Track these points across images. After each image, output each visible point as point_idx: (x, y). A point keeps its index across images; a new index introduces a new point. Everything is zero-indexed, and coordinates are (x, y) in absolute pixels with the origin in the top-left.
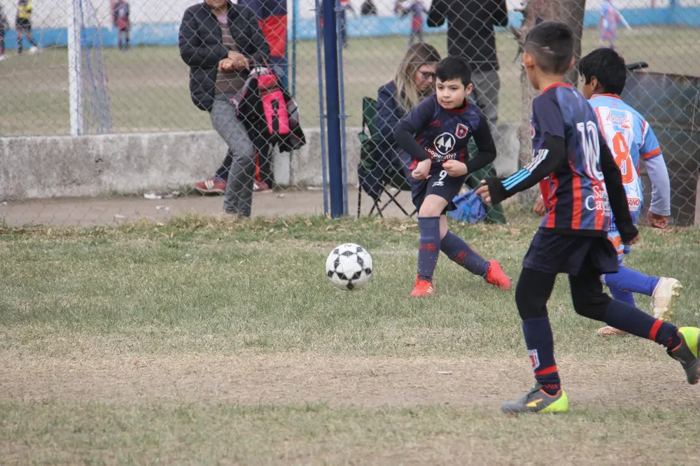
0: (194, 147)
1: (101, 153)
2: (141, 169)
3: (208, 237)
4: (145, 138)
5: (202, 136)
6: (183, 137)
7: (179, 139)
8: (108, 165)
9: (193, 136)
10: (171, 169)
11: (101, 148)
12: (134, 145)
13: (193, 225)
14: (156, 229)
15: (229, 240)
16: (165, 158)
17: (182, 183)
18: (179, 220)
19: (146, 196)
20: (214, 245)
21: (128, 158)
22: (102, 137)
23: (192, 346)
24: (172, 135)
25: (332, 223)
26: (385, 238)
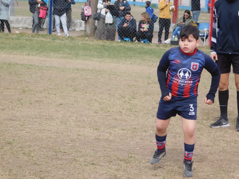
0: (29, 20)
1: (12, 20)
2: (19, 23)
3: (26, 36)
4: (20, 18)
5: (30, 18)
6: (27, 18)
7: (26, 19)
8: (13, 22)
9: (29, 18)
10: (24, 24)
11: (12, 19)
12: (18, 19)
13: (24, 34)
15: (29, 37)
16: (23, 22)
17: (26, 27)
18: (22, 33)
19: (19, 28)
20: (27, 38)
21: (16, 21)
22: (12, 17)
23: (16, 54)
24: (25, 18)
25: (49, 35)
26: (58, 39)
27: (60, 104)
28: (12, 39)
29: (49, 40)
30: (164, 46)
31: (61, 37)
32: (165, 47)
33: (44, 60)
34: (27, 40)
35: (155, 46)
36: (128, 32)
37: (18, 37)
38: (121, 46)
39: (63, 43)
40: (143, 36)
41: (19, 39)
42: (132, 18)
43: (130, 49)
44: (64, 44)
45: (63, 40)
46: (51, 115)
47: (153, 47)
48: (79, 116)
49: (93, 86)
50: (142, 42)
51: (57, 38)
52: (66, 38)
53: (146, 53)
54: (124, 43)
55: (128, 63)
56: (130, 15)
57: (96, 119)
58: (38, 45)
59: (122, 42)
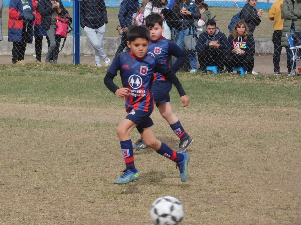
13: (33, 65)
14: (22, 66)
18: (29, 63)
19: (34, 56)
20: (36, 72)
23: (5, 101)
25: (75, 66)
26: (89, 72)
27: (36, 188)
28: (9, 75)
29: (73, 74)
30: (270, 78)
31: (96, 69)
32: (273, 80)
33: (46, 111)
34: (34, 76)
35: (256, 79)
36: (209, 56)
37: (22, 71)
38: (194, 81)
39: (96, 78)
40: (234, 63)
41: (20, 75)
42: (218, 31)
43: (208, 86)
44: (97, 80)
45: (97, 74)
46: (9, 209)
47: (250, 81)
48: (58, 209)
49: (111, 153)
50: (235, 72)
51: (88, 70)
52: (104, 69)
53: (233, 91)
54: (203, 75)
55: (195, 110)
56: (213, 27)
57: (87, 213)
58: (50, 84)
59: (199, 74)
